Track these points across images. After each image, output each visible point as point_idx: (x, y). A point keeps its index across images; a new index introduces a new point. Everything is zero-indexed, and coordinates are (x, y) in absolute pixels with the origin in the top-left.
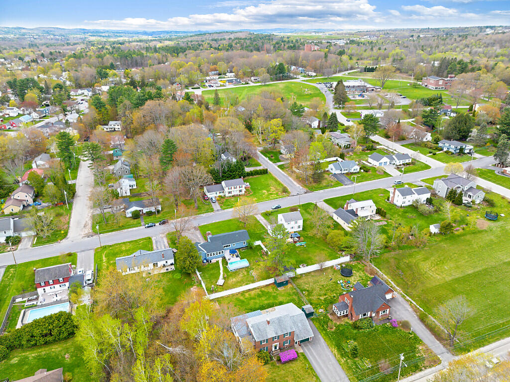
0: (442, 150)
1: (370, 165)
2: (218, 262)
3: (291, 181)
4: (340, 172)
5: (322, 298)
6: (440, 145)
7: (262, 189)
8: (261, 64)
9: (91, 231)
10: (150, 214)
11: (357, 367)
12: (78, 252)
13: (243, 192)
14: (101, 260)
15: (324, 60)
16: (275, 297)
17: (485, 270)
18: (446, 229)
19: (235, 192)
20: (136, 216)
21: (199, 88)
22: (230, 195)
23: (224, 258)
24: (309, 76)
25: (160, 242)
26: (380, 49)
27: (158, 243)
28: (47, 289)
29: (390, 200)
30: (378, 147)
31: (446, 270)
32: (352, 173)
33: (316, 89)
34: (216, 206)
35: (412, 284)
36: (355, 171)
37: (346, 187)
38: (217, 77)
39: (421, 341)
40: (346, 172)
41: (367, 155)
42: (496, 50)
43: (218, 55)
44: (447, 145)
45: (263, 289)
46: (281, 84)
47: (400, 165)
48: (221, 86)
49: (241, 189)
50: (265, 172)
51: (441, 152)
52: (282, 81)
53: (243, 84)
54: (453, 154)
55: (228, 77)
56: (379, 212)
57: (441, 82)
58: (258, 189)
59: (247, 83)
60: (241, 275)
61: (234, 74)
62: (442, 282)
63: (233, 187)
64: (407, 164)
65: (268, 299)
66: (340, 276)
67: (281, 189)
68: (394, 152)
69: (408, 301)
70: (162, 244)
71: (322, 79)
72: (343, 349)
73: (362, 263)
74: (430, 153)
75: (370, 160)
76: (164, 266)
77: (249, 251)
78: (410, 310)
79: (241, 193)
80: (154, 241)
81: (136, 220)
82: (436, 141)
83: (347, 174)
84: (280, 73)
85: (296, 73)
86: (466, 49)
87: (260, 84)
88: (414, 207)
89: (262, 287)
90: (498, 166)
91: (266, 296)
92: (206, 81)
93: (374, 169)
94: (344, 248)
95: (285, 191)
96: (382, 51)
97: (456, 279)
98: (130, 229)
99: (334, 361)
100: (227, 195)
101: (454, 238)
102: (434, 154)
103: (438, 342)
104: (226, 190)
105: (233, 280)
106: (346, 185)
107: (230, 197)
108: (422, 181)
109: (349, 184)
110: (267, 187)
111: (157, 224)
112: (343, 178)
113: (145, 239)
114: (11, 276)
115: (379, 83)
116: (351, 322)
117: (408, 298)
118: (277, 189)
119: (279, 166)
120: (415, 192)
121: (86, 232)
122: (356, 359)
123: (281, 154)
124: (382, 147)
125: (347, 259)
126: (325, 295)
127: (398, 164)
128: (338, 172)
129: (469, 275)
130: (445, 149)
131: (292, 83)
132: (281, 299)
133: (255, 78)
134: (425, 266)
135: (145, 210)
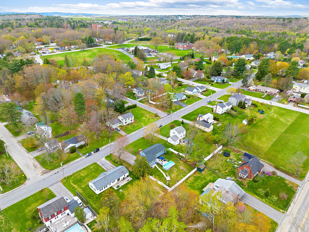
0: (214, 82)
1: (188, 94)
2: (155, 167)
3: (154, 110)
4: (177, 100)
5: (227, 171)
6: (212, 79)
7: (141, 117)
8: (75, 37)
9: (44, 169)
10: (81, 147)
11: (272, 201)
12: (48, 187)
13: (133, 121)
14: (74, 188)
15: (114, 34)
16: (205, 179)
17: (279, 138)
18: (251, 122)
19: (129, 121)
20: (73, 150)
21: (35, 55)
22: (126, 124)
23: (158, 164)
24: (108, 44)
25: (105, 164)
26: (136, 27)
27: (105, 165)
28: (53, 220)
29: (214, 111)
30: (183, 84)
31: (265, 142)
32: (183, 100)
33: (119, 52)
34: (122, 133)
35: (258, 152)
36: (184, 98)
37: (186, 108)
38: (43, 46)
39: (285, 179)
40: (180, 99)
41: (180, 88)
42: (194, 28)
43: (38, 31)
44: (216, 79)
45: (194, 175)
46: (95, 50)
47: (202, 92)
48: (51, 52)
49: (131, 119)
50: (135, 106)
51: (214, 83)
52: (94, 48)
53: (67, 51)
54: (220, 83)
55: (52, 46)
56: (215, 119)
57: (185, 46)
58: (138, 117)
59: (70, 50)
60: (175, 171)
61: (55, 44)
62: (268, 148)
63: (128, 119)
64: (205, 91)
65: (202, 180)
66: (224, 157)
67: (153, 115)
68: (193, 85)
69: (263, 161)
70: (109, 166)
71: (118, 45)
72: (259, 195)
73: (229, 148)
74: (210, 84)
75: (186, 91)
76: (124, 179)
77: (167, 156)
78: (268, 165)
79: (132, 122)
80: (100, 165)
81: (74, 154)
82: (208, 78)
83: (181, 100)
84: (90, 43)
85: (100, 43)
86: (180, 28)
87: (80, 50)
88: (227, 113)
89: (193, 175)
90: (243, 87)
91: (199, 179)
92: (37, 50)
93: (193, 96)
94: (218, 141)
95: (156, 116)
96: (138, 28)
97: (272, 145)
98: (75, 161)
99: (261, 202)
100: (124, 124)
101: (255, 126)
102: (212, 84)
103: (291, 177)
104: (124, 121)
105: (173, 175)
106: (185, 107)
107: (126, 125)
108: (218, 99)
109: (186, 107)
110: (143, 115)
111: (92, 153)
112: (181, 103)
113: (92, 165)
114: (5, 222)
115: (154, 47)
116: (251, 180)
117: (262, 160)
118: (150, 116)
119: (140, 101)
120: (226, 105)
121: (41, 171)
122: (269, 197)
123: (134, 94)
124: (185, 83)
125: (221, 147)
126: (227, 169)
127: (201, 92)
128: (176, 100)
129: (275, 141)
130: (215, 81)
131: (102, 49)
132: (209, 178)
133: (75, 46)
134: (255, 141)
135: (77, 145)
